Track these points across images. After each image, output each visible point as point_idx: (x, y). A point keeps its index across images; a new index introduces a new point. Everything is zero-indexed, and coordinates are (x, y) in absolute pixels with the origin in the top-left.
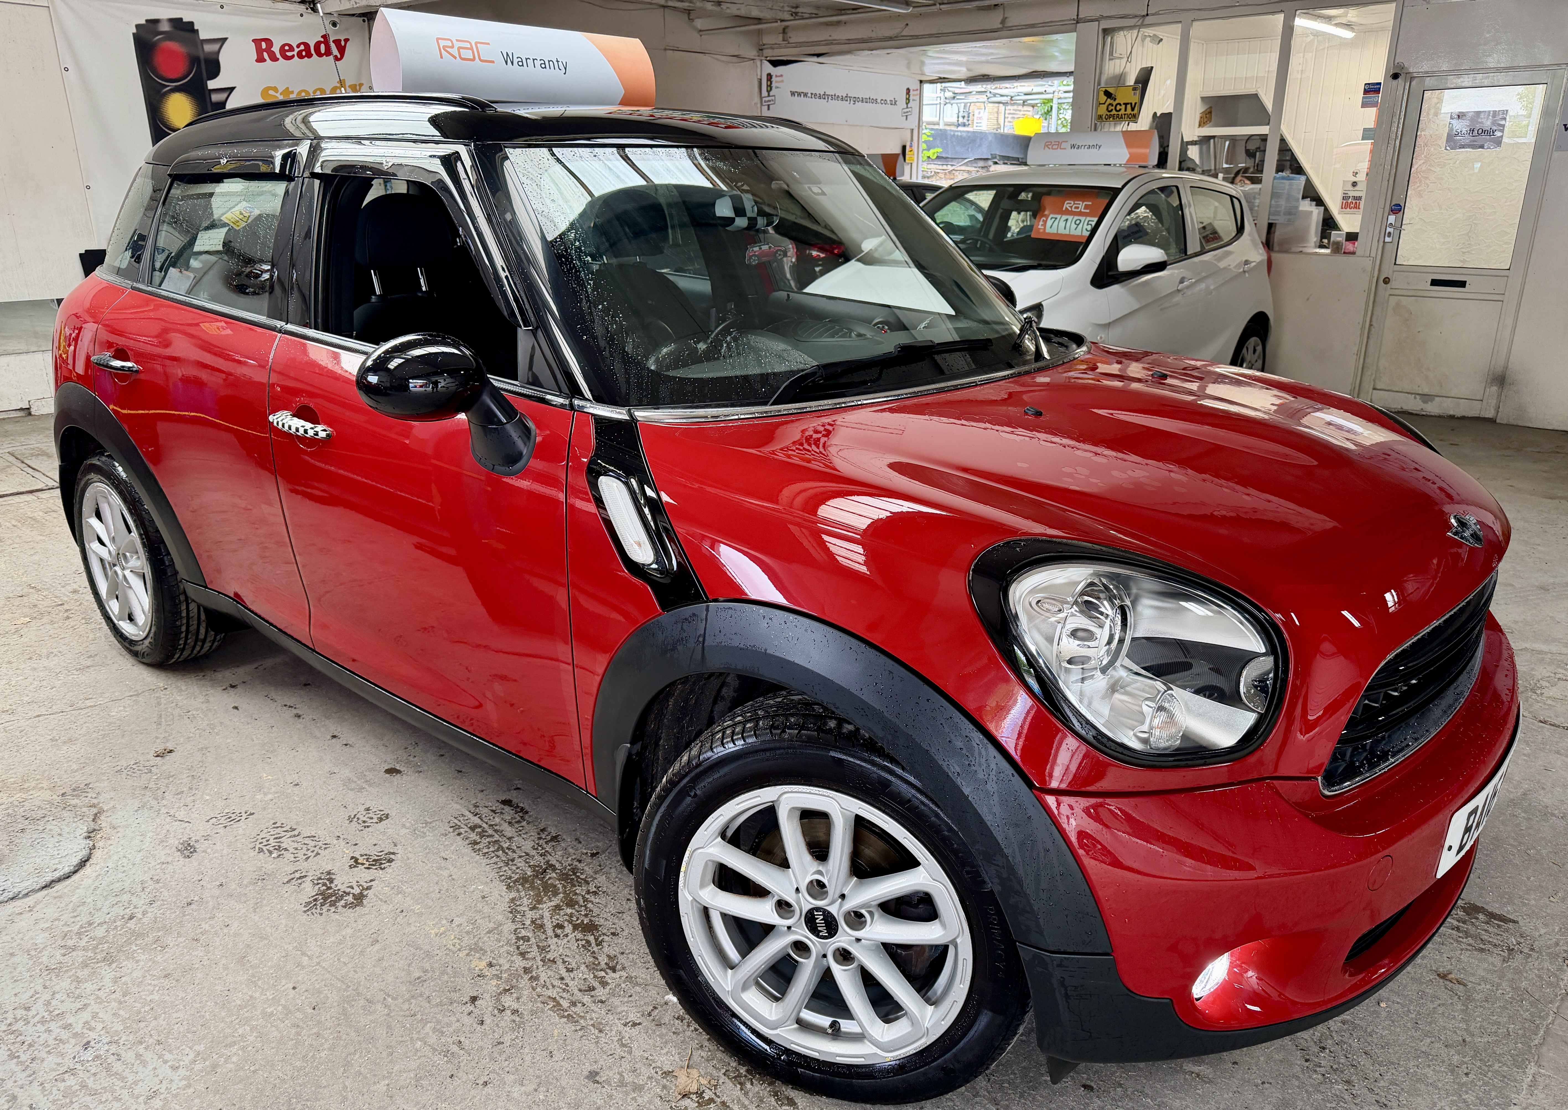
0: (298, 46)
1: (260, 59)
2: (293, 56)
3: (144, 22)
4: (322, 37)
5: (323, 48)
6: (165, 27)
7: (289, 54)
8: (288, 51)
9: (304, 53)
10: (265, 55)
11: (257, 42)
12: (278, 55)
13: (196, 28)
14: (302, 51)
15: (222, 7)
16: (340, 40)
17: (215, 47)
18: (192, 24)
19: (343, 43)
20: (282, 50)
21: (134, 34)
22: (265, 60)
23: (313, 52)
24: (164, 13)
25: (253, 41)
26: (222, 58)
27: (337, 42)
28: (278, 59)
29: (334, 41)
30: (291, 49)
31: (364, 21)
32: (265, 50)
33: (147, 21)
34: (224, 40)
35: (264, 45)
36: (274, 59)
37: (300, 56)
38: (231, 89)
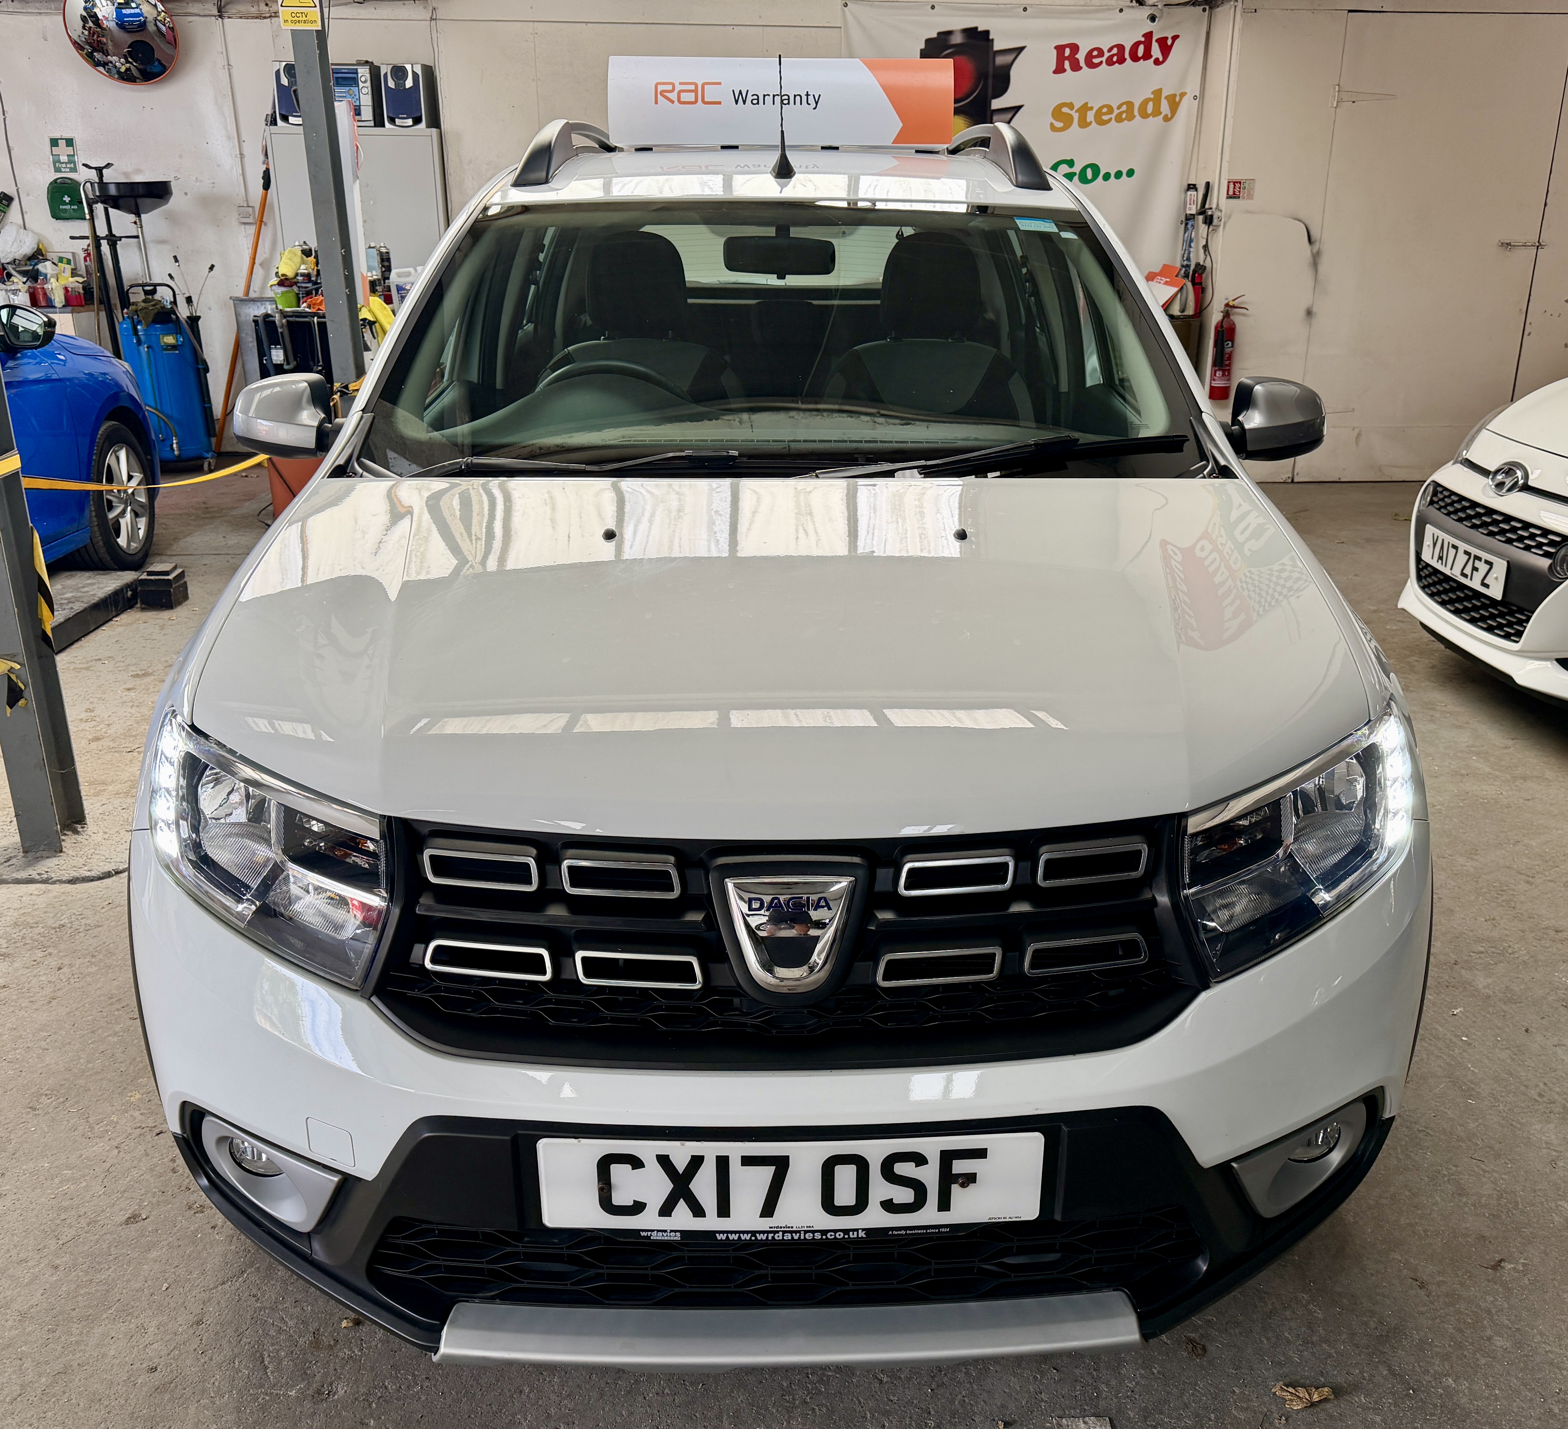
0: (1110, 50)
1: (1059, 70)
2: (1101, 62)
3: (935, 35)
4: (1144, 36)
5: (1141, 51)
6: (957, 39)
7: (1096, 61)
8: (1096, 57)
9: (1115, 59)
10: (1067, 64)
11: (1060, 49)
12: (1082, 63)
13: (991, 37)
14: (1113, 56)
15: (1025, 9)
16: (1167, 38)
17: (1008, 58)
18: (987, 33)
19: (1169, 42)
20: (1089, 57)
21: (921, 50)
22: (1065, 71)
23: (1127, 56)
24: (958, 23)
25: (1057, 48)
26: (1014, 73)
27: (1162, 42)
28: (1081, 68)
29: (1157, 41)
30: (1101, 53)
31: (1204, 10)
32: (1067, 58)
33: (939, 34)
34: (1020, 50)
35: (1067, 52)
36: (1076, 67)
37: (1110, 62)
38: (1018, 108)
